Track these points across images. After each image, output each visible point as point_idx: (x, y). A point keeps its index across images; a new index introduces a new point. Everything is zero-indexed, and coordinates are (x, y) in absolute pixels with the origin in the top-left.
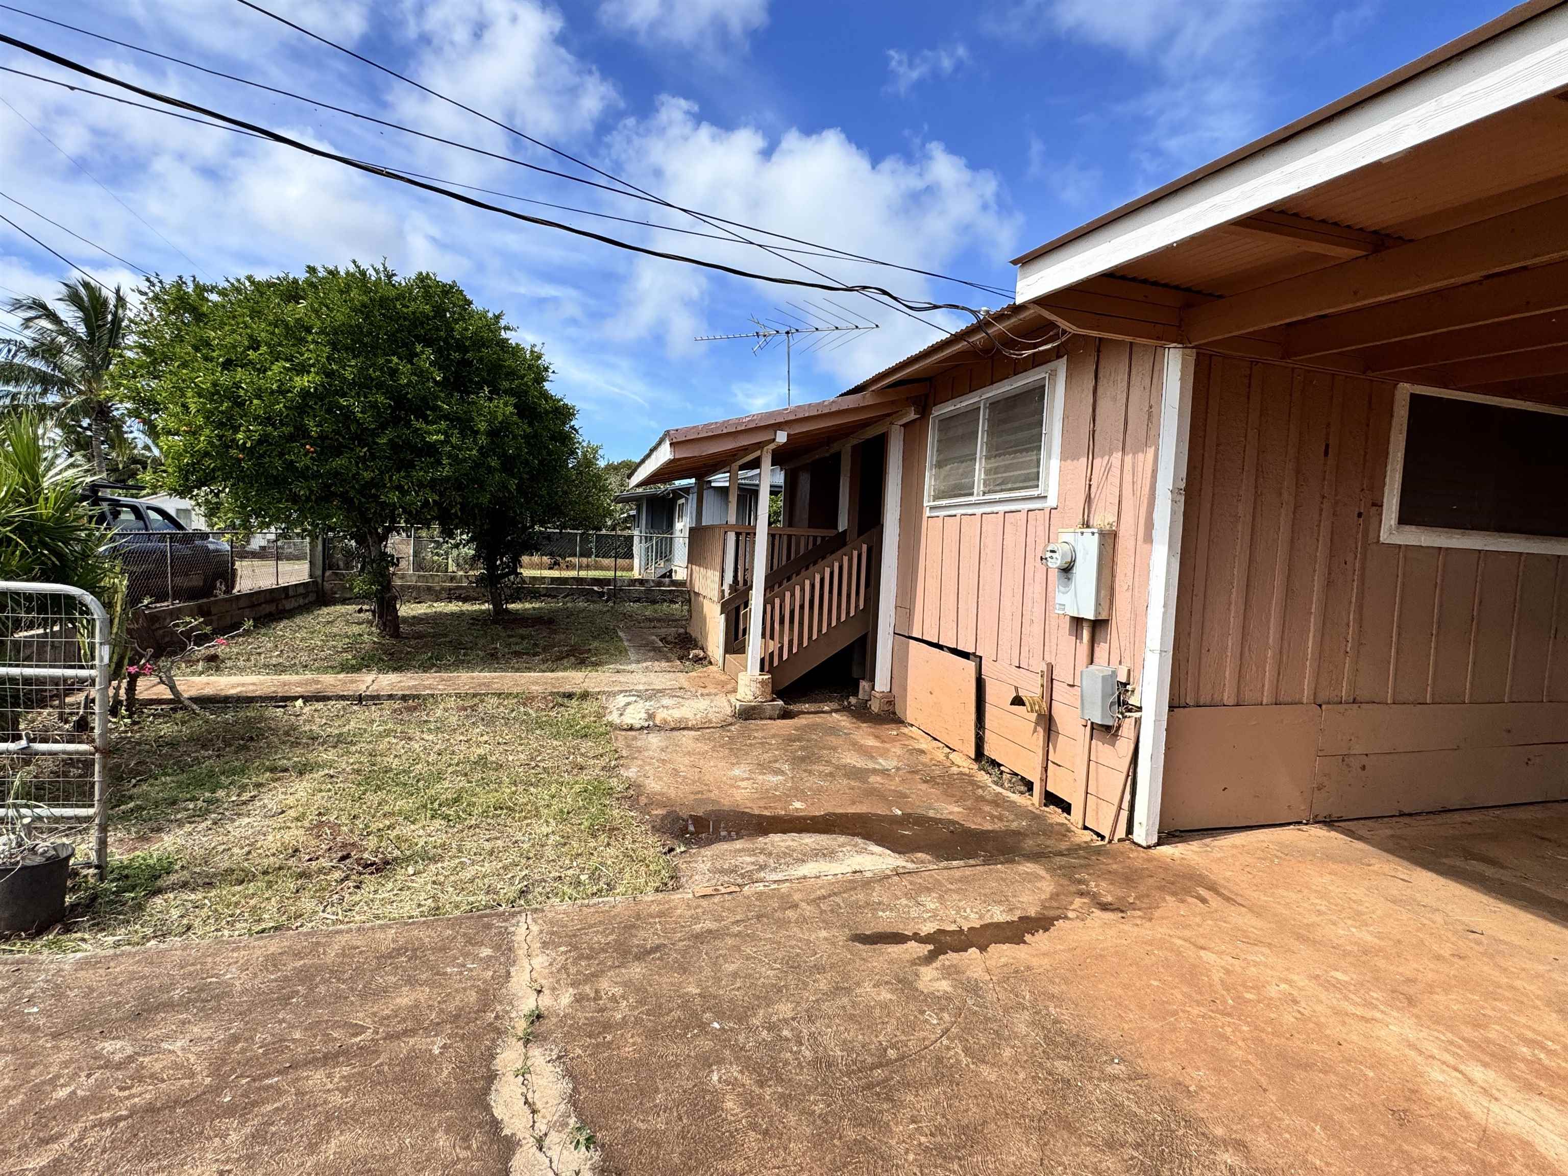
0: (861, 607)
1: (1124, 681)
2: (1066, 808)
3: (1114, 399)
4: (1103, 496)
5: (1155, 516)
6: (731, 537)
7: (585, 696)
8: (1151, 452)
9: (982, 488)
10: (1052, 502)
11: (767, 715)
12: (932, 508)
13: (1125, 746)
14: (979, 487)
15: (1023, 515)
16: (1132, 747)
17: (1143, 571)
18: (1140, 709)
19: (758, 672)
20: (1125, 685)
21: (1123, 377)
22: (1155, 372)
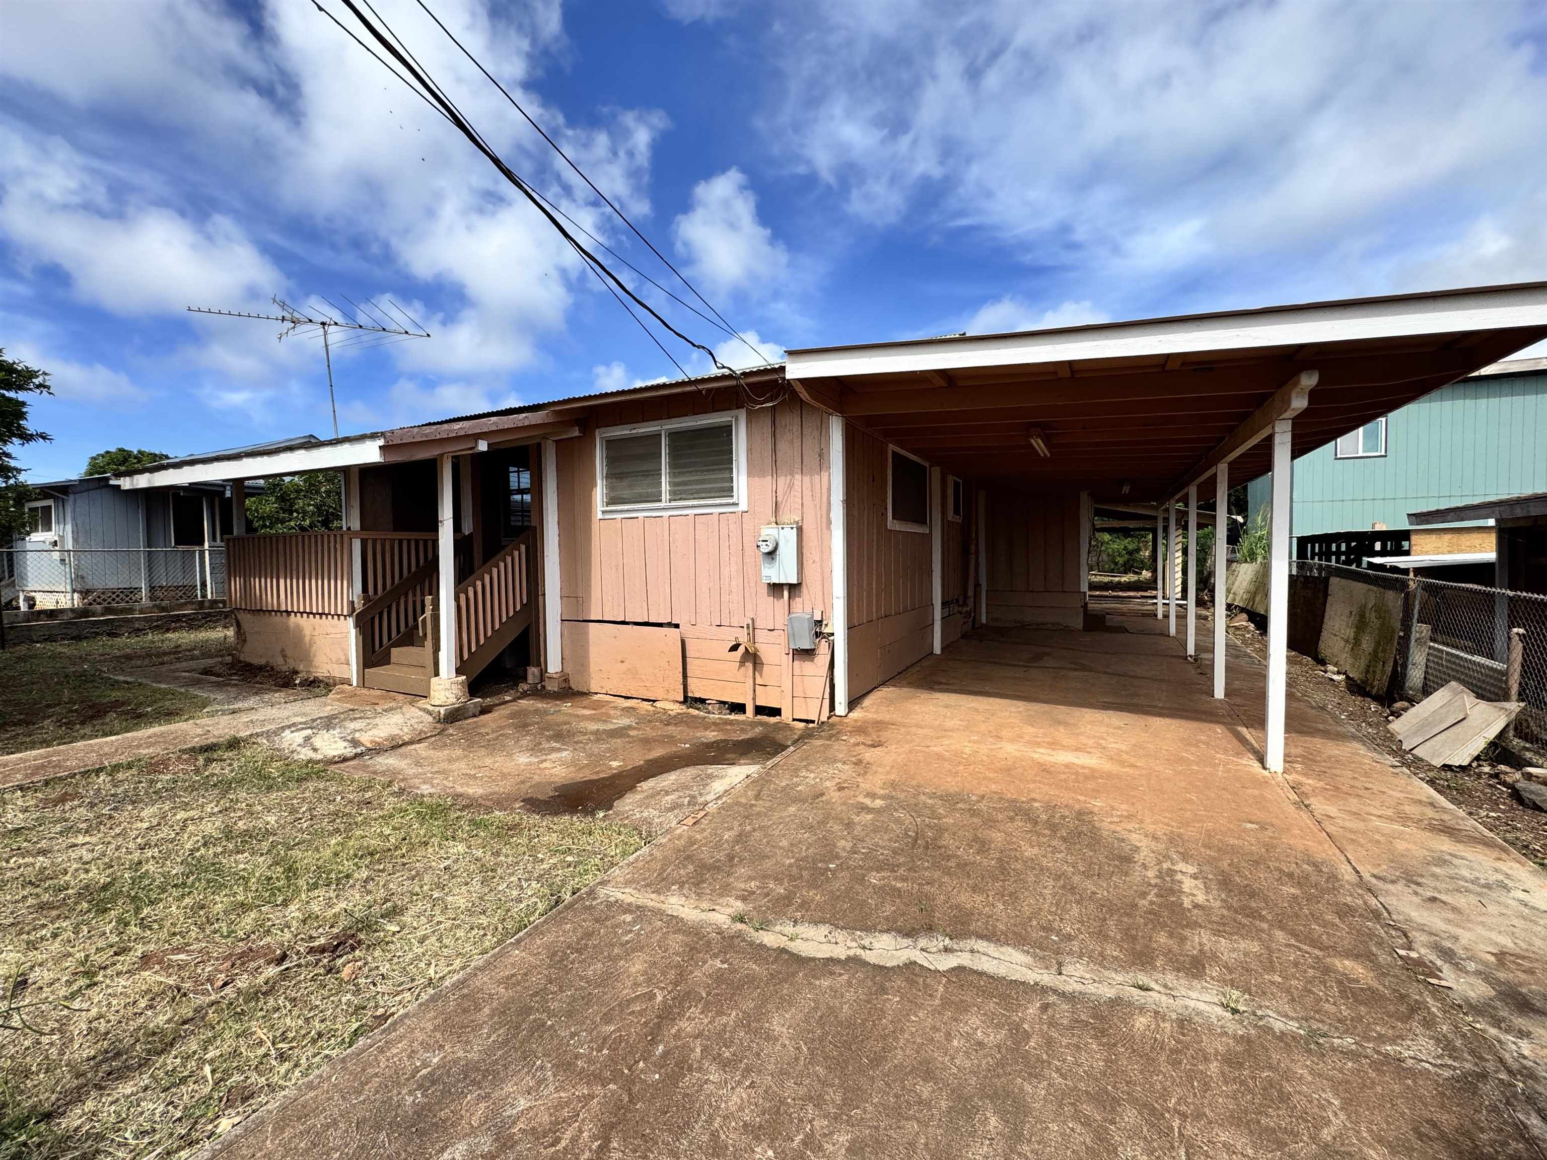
0: (525, 602)
1: (820, 619)
2: (776, 712)
3: (792, 442)
4: (788, 502)
5: (831, 515)
6: (357, 545)
7: (234, 744)
8: (825, 475)
9: (668, 497)
10: (743, 506)
11: (470, 714)
12: (603, 512)
13: (822, 659)
14: (665, 496)
15: (716, 517)
16: (829, 657)
17: (825, 551)
18: (833, 634)
19: (455, 675)
20: (821, 622)
21: (796, 428)
22: (823, 430)
